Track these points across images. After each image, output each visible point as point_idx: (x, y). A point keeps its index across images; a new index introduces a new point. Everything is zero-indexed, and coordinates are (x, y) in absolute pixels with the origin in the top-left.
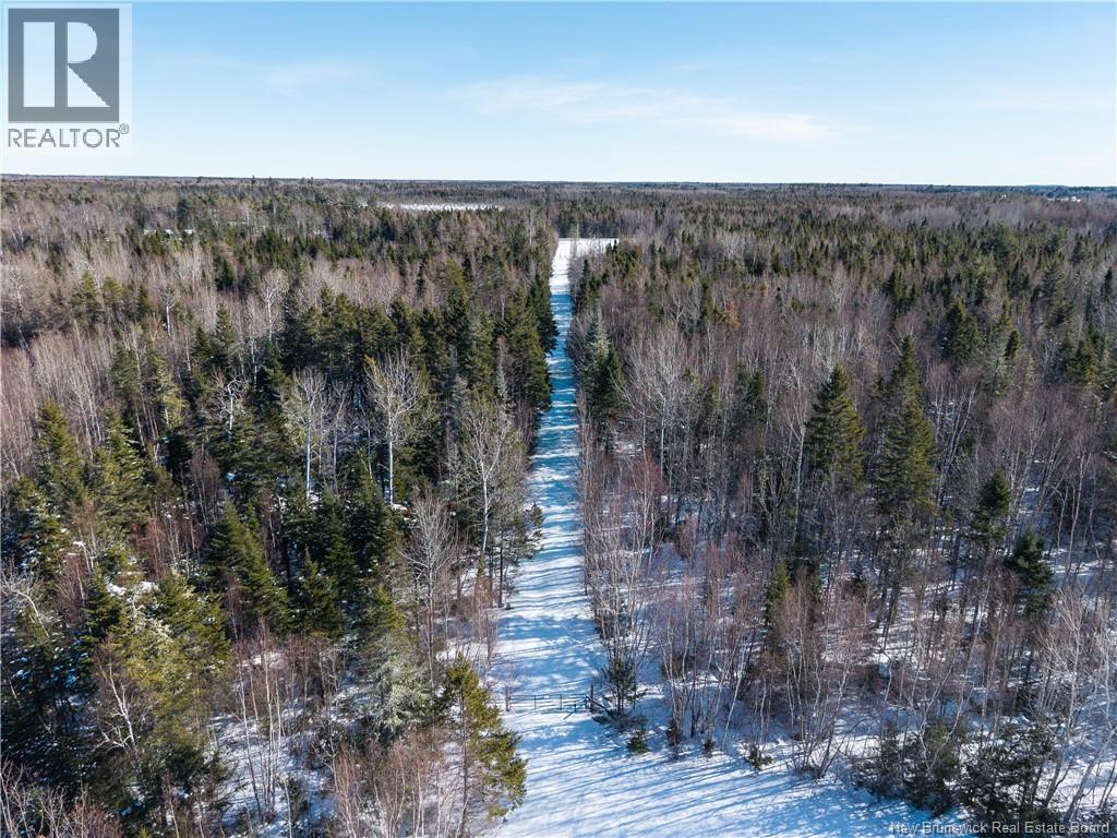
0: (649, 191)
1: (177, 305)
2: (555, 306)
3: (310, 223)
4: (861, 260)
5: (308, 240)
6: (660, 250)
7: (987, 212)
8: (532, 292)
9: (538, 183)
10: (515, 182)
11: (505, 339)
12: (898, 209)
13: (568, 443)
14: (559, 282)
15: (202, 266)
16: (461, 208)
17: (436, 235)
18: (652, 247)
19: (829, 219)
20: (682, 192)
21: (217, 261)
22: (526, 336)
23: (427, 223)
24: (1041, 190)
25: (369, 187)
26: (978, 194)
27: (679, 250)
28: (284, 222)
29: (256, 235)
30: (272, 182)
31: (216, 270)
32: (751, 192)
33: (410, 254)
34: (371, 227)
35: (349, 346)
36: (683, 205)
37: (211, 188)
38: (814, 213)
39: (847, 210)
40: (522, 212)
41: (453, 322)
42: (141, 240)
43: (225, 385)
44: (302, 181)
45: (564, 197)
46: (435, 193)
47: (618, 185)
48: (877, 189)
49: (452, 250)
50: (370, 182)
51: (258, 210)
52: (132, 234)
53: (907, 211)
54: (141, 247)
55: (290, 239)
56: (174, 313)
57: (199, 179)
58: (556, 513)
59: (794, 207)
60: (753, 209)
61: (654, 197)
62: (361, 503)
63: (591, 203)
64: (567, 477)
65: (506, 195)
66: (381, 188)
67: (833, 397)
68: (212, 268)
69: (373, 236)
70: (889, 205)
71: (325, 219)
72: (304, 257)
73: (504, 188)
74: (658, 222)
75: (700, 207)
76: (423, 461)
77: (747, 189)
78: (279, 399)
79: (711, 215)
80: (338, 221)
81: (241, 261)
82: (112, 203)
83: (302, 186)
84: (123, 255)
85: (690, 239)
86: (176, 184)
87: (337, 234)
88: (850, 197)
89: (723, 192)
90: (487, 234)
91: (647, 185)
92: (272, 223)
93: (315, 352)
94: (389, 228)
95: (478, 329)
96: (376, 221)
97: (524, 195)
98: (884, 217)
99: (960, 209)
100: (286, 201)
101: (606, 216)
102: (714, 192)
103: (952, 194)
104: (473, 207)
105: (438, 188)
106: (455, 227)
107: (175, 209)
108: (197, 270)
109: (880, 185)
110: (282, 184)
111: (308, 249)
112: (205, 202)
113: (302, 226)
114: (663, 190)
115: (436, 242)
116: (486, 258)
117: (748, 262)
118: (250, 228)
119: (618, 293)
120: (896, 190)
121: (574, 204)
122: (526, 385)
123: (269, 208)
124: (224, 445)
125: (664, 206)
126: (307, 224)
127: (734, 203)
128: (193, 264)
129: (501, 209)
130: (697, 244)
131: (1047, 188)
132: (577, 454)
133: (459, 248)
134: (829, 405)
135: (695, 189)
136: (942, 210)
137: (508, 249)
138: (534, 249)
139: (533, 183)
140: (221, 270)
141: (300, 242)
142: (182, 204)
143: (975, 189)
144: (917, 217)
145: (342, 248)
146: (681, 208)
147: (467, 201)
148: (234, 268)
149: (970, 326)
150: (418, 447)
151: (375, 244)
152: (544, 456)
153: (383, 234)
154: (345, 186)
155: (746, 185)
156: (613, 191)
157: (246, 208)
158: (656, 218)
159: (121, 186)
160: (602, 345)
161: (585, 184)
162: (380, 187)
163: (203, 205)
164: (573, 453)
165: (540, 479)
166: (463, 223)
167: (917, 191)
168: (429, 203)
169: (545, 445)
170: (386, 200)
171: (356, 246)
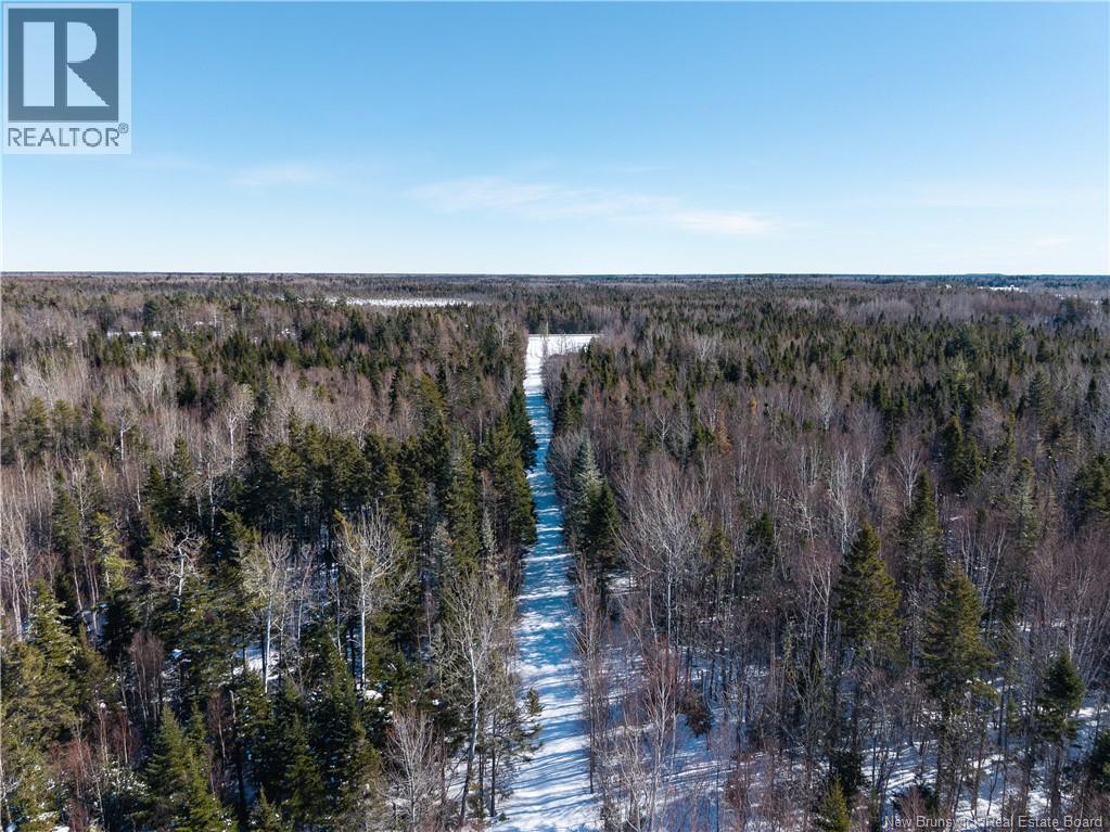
0: (612, 285)
1: (133, 428)
2: (530, 409)
3: (278, 323)
4: (833, 362)
5: (276, 343)
6: (633, 354)
7: (938, 305)
8: (511, 407)
9: (503, 276)
10: (482, 276)
11: (488, 472)
12: (853, 301)
13: (555, 578)
14: (533, 383)
15: (163, 377)
16: (431, 303)
17: (407, 339)
18: (624, 350)
19: (791, 314)
20: (642, 285)
21: (180, 372)
22: (510, 467)
23: (397, 323)
24: (982, 279)
25: (339, 282)
26: (923, 284)
27: (651, 352)
28: (252, 322)
29: (223, 338)
30: (240, 277)
31: (178, 382)
32: (709, 284)
33: (382, 360)
34: (341, 328)
35: (318, 483)
36: (646, 299)
37: (181, 286)
38: (774, 306)
39: (805, 303)
40: (491, 307)
41: (431, 451)
42: (102, 347)
43: (175, 545)
44: (272, 276)
45: (530, 291)
46: (404, 288)
47: (582, 278)
48: (828, 281)
49: (424, 356)
50: (339, 277)
51: (226, 311)
52: (93, 340)
53: (863, 304)
54: (101, 356)
55: (256, 340)
56: (129, 436)
57: (170, 275)
58: (549, 676)
59: (754, 300)
60: (716, 303)
61: (617, 290)
62: (328, 695)
63: (557, 297)
64: (557, 624)
65: (474, 289)
66: (351, 284)
67: (864, 560)
68: (175, 380)
69: (342, 338)
70: (844, 298)
71: (294, 320)
72: (272, 366)
73: (472, 283)
74: (625, 319)
75: (663, 302)
76: (400, 626)
77: (705, 281)
78: (238, 556)
79: (674, 310)
80: (307, 322)
81: (205, 371)
82: (77, 305)
83: (272, 282)
84: (81, 366)
85: (661, 341)
86: (145, 282)
87: (305, 336)
88: (804, 288)
89: (682, 285)
90: (459, 337)
91: (610, 278)
92: (239, 325)
93: (280, 491)
94: (359, 330)
95: (459, 462)
96: (346, 321)
97: (491, 290)
98: (842, 310)
99: (912, 301)
100: (255, 300)
101: (574, 313)
102: (674, 285)
103: (900, 285)
104: (442, 303)
105: (407, 283)
106: (426, 328)
107: (141, 310)
108: (157, 384)
109: (831, 276)
110: (252, 280)
111: (275, 355)
112: (172, 302)
113: (270, 328)
114: (624, 284)
115: (408, 348)
116: (461, 369)
117: (721, 364)
118: (217, 329)
119: (599, 406)
120: (847, 280)
121: (541, 300)
122: (510, 519)
123: (236, 309)
124: (171, 616)
125: (628, 300)
126: (275, 325)
127: (695, 296)
128: (154, 376)
129: (470, 304)
130: (668, 346)
131: (986, 276)
132: (566, 593)
133: (431, 354)
134: (858, 566)
135: (655, 282)
136: (894, 302)
137: (482, 354)
138: (507, 354)
139: (499, 276)
140: (183, 383)
141: (267, 345)
142: (149, 306)
143: (920, 278)
144: (873, 309)
145: (311, 352)
146: (645, 302)
147: (436, 296)
148: (198, 379)
149: (969, 446)
150: (394, 613)
151: (344, 348)
152: (530, 597)
153: (353, 336)
154: (314, 282)
155: (704, 276)
156: (577, 285)
157: (213, 310)
158: (623, 313)
159: (88, 283)
160: (592, 477)
161: (549, 277)
162: (349, 282)
163: (171, 306)
164: (561, 591)
165: (527, 629)
166: (434, 325)
167: (866, 281)
168: (398, 297)
169: (530, 582)
170: (356, 295)
171: (325, 349)
